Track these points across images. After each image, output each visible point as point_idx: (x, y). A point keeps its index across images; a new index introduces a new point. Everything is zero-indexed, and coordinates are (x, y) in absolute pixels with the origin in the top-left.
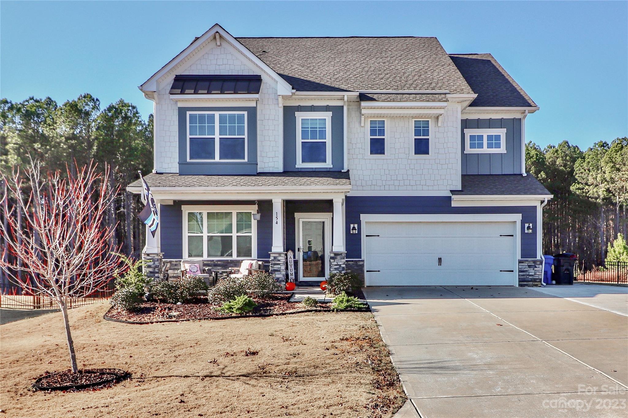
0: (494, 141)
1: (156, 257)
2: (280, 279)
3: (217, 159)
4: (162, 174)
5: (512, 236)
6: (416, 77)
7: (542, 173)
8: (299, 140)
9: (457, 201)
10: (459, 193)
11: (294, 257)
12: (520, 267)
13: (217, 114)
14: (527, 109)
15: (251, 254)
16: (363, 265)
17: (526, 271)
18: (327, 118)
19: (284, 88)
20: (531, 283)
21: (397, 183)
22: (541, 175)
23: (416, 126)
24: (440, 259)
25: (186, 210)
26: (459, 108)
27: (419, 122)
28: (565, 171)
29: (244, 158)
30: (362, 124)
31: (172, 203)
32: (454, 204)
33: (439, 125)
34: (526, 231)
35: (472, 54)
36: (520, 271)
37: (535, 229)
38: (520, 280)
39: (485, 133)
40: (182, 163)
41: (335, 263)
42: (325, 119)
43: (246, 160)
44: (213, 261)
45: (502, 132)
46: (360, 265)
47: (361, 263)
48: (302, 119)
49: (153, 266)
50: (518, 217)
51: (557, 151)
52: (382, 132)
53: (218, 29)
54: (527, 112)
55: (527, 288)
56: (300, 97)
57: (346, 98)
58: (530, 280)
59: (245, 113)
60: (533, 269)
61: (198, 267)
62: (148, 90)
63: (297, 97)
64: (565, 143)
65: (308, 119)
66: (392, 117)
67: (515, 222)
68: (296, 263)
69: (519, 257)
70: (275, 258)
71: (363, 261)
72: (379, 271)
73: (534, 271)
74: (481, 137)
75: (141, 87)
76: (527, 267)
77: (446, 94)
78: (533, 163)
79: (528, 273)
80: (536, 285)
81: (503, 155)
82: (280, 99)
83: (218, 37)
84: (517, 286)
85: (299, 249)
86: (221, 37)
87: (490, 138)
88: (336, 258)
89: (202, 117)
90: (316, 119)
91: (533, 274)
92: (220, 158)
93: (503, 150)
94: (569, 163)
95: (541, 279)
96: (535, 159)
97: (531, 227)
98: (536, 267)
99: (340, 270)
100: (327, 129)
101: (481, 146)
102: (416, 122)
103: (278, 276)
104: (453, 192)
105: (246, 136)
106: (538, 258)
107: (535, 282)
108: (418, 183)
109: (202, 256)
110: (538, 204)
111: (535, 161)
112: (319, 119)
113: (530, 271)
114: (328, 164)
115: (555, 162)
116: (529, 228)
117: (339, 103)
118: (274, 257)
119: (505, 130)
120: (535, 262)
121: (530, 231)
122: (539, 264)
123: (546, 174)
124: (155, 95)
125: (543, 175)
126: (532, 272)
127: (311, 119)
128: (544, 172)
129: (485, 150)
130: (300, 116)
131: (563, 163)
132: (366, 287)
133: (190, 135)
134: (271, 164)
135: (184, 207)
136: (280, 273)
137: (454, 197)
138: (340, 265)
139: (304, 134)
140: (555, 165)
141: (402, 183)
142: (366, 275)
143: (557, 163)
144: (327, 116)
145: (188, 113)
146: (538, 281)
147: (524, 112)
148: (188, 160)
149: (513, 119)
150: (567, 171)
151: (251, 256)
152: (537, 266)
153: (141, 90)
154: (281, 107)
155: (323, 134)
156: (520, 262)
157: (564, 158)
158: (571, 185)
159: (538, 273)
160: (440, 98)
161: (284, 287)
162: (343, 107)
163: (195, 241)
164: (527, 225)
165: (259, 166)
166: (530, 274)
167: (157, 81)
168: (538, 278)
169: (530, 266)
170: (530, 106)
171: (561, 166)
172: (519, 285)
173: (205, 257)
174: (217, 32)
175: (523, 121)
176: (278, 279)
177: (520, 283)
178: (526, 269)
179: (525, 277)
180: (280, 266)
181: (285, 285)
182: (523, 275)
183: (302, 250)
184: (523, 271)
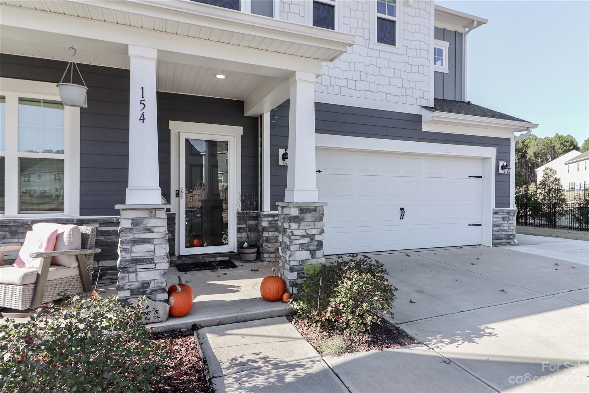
0: (436, 55)
2: (152, 286)
5: (481, 177)
9: (430, 123)
12: (495, 219)
14: (476, 19)
15: (62, 203)
17: (500, 225)
20: (504, 241)
21: (351, 84)
32: (426, 128)
34: (500, 172)
36: (494, 226)
38: (494, 238)
41: (302, 232)
50: (493, 152)
54: (475, 23)
58: (504, 236)
60: (507, 223)
67: (490, 158)
69: (493, 206)
70: (136, 222)
73: (508, 225)
76: (501, 219)
79: (502, 228)
80: (509, 243)
84: (491, 246)
85: (177, 193)
88: (303, 219)
91: (507, 228)
93: (445, 68)
95: (514, 236)
98: (510, 220)
99: (311, 248)
103: (144, 276)
106: (511, 208)
107: (508, 239)
108: (381, 89)
113: (505, 225)
116: (503, 166)
118: (133, 219)
120: (508, 213)
121: (504, 171)
122: (512, 216)
136: (151, 266)
141: (359, 86)
146: (511, 237)
149: (455, 32)
151: (61, 210)
152: (510, 218)
156: (495, 213)
159: (511, 228)
161: (163, 309)
164: (501, 163)
166: (504, 229)
168: (511, 233)
169: (503, 218)
172: (494, 244)
176: (145, 285)
177: (495, 241)
178: (500, 223)
179: (500, 233)
180: (149, 247)
181: (167, 301)
182: (497, 231)
183: (184, 195)
184: (497, 226)
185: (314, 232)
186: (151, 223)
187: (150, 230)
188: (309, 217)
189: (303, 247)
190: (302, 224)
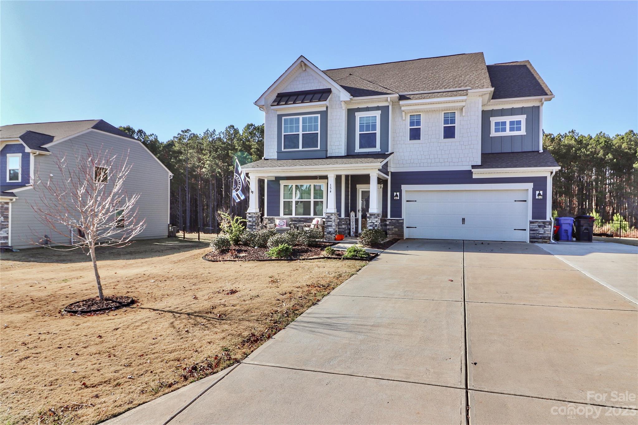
0: (515, 125)
1: (254, 215)
2: (332, 232)
3: (300, 148)
4: (268, 159)
5: (525, 201)
6: (452, 80)
7: (609, 155)
8: (358, 133)
9: (477, 174)
10: (479, 167)
11: (356, 216)
12: (531, 227)
13: (301, 117)
14: (543, 97)
15: (323, 213)
16: (403, 223)
17: (537, 230)
18: (377, 115)
19: (345, 96)
20: (540, 240)
21: (429, 161)
22: (609, 156)
23: (445, 117)
24: (464, 219)
25: (283, 183)
26: (480, 100)
27: (447, 114)
28: (629, 153)
29: (317, 147)
30: (404, 118)
31: (274, 179)
32: (474, 176)
33: (464, 114)
34: (537, 197)
35: (513, 62)
36: (531, 230)
37: (545, 195)
38: (531, 238)
39: (507, 119)
40: (279, 152)
42: (376, 116)
43: (319, 148)
44: (298, 218)
45: (522, 118)
46: (401, 223)
47: (401, 221)
48: (360, 118)
49: (252, 221)
50: (530, 186)
51: (623, 138)
52: (418, 123)
53: (302, 59)
54: (543, 100)
55: (537, 244)
56: (357, 101)
57: (389, 100)
58: (540, 237)
59: (319, 115)
60: (543, 229)
61: (285, 223)
62: (259, 104)
63: (355, 101)
64: (631, 132)
65: (364, 117)
66: (427, 112)
67: (528, 189)
68: (357, 221)
69: (530, 218)
70: (329, 216)
71: (403, 220)
72: (416, 227)
73: (543, 230)
74: (504, 123)
75: (256, 103)
76: (537, 227)
77: (467, 90)
78: (602, 148)
79: (538, 232)
80: (546, 242)
81: (523, 136)
82: (343, 104)
83: (303, 64)
84: (528, 242)
85: (359, 210)
86: (305, 65)
87: (512, 123)
89: (291, 120)
90: (370, 117)
91: (542, 232)
92: (303, 148)
93: (523, 132)
94: (633, 147)
95: (550, 237)
96: (603, 145)
97: (542, 194)
100: (377, 123)
101: (504, 130)
102: (445, 114)
103: (330, 230)
104: (474, 167)
105: (319, 132)
106: (548, 219)
107: (545, 240)
108: (446, 160)
109: (291, 214)
110: (548, 175)
111: (603, 146)
112: (372, 117)
113: (540, 230)
114: (378, 149)
115: (621, 146)
116: (539, 194)
117: (385, 104)
119: (525, 116)
120: (544, 223)
121: (540, 197)
122: (548, 225)
123: (613, 155)
124: (264, 107)
125: (610, 156)
126: (541, 231)
127: (366, 117)
128: (611, 154)
129: (508, 133)
130: (358, 115)
131: (628, 147)
132: (405, 239)
133: (284, 133)
134: (337, 151)
135: (281, 182)
137: (473, 170)
138: (374, 223)
139: (361, 129)
140: (621, 148)
141: (433, 161)
142: (405, 229)
143: (623, 147)
144: (378, 114)
145: (283, 118)
146: (547, 238)
147: (541, 101)
148: (283, 150)
149: (533, 107)
150: (632, 152)
152: (546, 226)
153: (256, 105)
154: (344, 110)
155: (374, 127)
156: (531, 222)
157: (629, 143)
158: (634, 163)
159: (547, 232)
160: (462, 93)
161: (333, 238)
162: (389, 106)
163: (288, 205)
164: (537, 192)
165: (328, 152)
166: (540, 232)
167: (265, 98)
168: (547, 236)
169: (539, 226)
170: (546, 94)
171: (626, 149)
172: (530, 241)
173: (294, 216)
174: (302, 61)
175: (541, 108)
176: (330, 232)
177: (531, 240)
178: (537, 229)
179: (536, 235)
180: (331, 223)
181: (335, 236)
182: (534, 234)
183: (361, 211)
184: (534, 230)
185: (374, 221)
186: (332, 217)
187: (331, 219)
188: (373, 217)
189: (371, 226)
190: (371, 219)
